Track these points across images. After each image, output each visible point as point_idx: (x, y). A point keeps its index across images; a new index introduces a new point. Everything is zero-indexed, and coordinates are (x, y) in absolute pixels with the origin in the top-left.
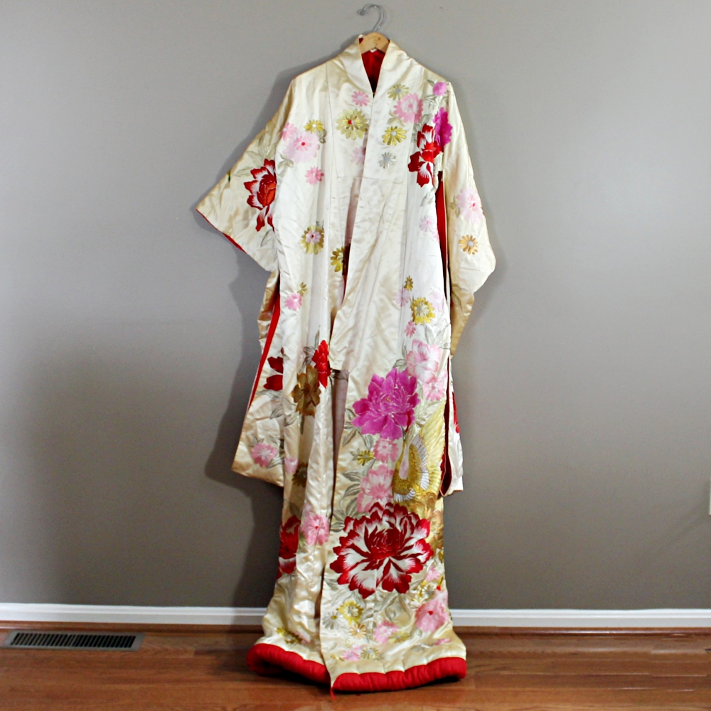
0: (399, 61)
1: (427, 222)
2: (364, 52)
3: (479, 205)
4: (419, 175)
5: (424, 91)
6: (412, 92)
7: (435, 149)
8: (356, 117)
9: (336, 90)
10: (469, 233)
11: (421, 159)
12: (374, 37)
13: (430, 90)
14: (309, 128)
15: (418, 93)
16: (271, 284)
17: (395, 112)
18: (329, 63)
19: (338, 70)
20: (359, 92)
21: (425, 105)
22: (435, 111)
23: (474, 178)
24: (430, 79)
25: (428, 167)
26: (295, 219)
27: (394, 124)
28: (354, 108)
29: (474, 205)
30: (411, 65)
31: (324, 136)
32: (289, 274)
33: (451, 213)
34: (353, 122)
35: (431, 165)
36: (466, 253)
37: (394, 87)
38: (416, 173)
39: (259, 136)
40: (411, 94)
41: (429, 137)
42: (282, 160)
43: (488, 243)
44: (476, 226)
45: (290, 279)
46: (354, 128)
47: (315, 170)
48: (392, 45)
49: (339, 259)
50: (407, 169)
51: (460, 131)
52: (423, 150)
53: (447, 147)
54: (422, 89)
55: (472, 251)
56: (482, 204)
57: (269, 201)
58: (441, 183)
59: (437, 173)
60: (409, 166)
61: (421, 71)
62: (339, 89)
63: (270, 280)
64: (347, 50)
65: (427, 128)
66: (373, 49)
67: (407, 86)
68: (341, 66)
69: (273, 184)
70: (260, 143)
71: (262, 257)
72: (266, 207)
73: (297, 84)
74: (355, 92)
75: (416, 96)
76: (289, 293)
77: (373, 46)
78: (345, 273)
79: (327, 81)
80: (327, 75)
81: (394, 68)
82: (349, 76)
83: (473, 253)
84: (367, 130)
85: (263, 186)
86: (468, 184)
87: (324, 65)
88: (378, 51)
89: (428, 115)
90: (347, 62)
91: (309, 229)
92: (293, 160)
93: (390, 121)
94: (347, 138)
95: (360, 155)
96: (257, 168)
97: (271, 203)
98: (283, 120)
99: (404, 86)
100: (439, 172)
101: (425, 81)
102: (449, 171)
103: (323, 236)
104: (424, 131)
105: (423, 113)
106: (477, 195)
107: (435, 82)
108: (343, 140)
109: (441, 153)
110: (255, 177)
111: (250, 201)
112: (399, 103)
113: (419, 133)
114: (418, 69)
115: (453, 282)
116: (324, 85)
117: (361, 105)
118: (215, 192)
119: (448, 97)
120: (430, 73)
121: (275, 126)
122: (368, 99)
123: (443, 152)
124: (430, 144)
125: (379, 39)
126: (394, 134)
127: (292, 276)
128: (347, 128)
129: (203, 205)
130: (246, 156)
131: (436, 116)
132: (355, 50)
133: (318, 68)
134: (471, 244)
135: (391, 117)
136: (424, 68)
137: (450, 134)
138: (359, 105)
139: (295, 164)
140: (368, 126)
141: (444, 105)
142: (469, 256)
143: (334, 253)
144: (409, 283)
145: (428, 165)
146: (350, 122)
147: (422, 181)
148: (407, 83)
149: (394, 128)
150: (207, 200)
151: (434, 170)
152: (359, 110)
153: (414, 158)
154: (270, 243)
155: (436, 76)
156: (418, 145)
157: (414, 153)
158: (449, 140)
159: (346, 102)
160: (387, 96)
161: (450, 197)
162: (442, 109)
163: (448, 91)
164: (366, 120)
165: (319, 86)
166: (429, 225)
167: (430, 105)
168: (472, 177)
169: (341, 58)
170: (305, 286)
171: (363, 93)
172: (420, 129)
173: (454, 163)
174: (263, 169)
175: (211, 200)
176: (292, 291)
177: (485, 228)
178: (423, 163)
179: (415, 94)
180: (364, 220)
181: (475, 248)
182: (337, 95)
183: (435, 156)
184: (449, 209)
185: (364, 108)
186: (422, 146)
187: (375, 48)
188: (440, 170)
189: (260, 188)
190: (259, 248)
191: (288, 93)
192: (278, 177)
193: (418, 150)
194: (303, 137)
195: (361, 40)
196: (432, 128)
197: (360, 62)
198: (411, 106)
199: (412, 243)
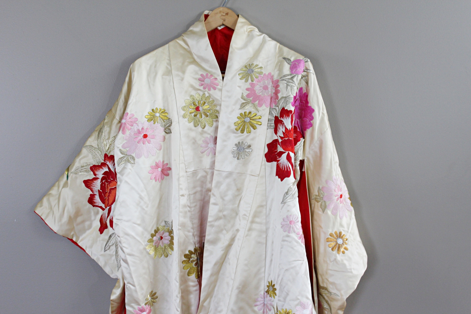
0: (250, 37)
1: (291, 222)
2: (210, 29)
3: (346, 195)
4: (278, 166)
5: (280, 70)
6: (266, 72)
7: (295, 135)
8: (205, 103)
9: (180, 74)
10: (336, 229)
11: (280, 149)
12: (220, 12)
13: (286, 69)
14: (152, 118)
15: (272, 74)
16: (116, 294)
17: (248, 96)
18: (171, 43)
19: (182, 51)
20: (207, 75)
21: (282, 86)
22: (294, 92)
23: (340, 165)
24: (286, 57)
25: (289, 158)
26: (139, 222)
27: (248, 108)
28: (201, 93)
29: (341, 196)
30: (264, 42)
31: (170, 126)
32: (134, 286)
33: (316, 208)
34: (200, 109)
35: (292, 155)
36: (335, 252)
37: (246, 67)
38: (275, 163)
39: (98, 128)
40: (265, 74)
41: (288, 123)
42: (122, 156)
43: (359, 239)
44: (345, 221)
45: (136, 291)
46: (203, 116)
47: (161, 165)
48: (241, 20)
49: (192, 262)
50: (265, 159)
51: (323, 114)
52: (281, 138)
53: (308, 133)
54: (277, 68)
55: (342, 249)
56: (349, 194)
57: (110, 202)
58: (302, 174)
59: (298, 163)
60: (266, 155)
61: (276, 48)
62: (184, 72)
63: (114, 291)
64: (191, 28)
65: (285, 112)
66: (220, 26)
67: (260, 65)
68: (186, 47)
69: (114, 182)
70: (99, 136)
71: (106, 264)
72: (108, 208)
73: (136, 69)
74: (202, 75)
75: (271, 76)
76: (136, 307)
77: (221, 23)
78: (199, 277)
79: (170, 64)
80: (169, 56)
81: (245, 46)
82: (195, 57)
83: (343, 253)
84: (217, 117)
85: (105, 184)
86: (334, 174)
87: (167, 46)
88: (227, 28)
89: (286, 97)
90: (191, 41)
91: (156, 232)
92: (134, 155)
93: (243, 106)
94: (195, 126)
95: (211, 145)
96: (97, 164)
97: (112, 204)
98: (122, 110)
99: (257, 65)
100: (301, 161)
101: (281, 58)
102: (311, 160)
103: (172, 238)
104: (282, 116)
105: (280, 95)
106: (344, 184)
107: (292, 59)
108: (190, 129)
109: (302, 140)
110: (95, 175)
111: (91, 201)
112: (252, 85)
113: (276, 118)
114: (272, 45)
115: (321, 284)
116: (167, 68)
117: (209, 90)
118: (54, 191)
119: (307, 76)
120: (286, 49)
121: (114, 117)
122: (216, 82)
123: (304, 138)
124: (290, 131)
125: (227, 14)
126: (248, 120)
127: (138, 287)
128: (195, 116)
129: (41, 206)
130: (84, 151)
131: (295, 97)
132: (201, 28)
133: (160, 49)
134: (340, 241)
135: (244, 101)
136: (278, 44)
137: (312, 118)
138: (207, 89)
139: (136, 159)
140: (218, 112)
141: (303, 85)
142: (339, 257)
143: (186, 256)
144: (271, 289)
145: (288, 154)
146: (197, 109)
147: (282, 174)
148: (261, 61)
149: (247, 114)
150: (45, 200)
151: (295, 160)
152: (207, 95)
153: (272, 146)
154: (113, 248)
155: (292, 52)
156: (276, 132)
157: (271, 141)
158: (311, 125)
159: (192, 86)
160: (238, 77)
161: (314, 189)
162: (301, 89)
163: (307, 69)
164: (215, 105)
165: (161, 70)
166: (292, 225)
167: (287, 85)
168: (338, 164)
169: (185, 38)
170: (155, 293)
171: (212, 75)
172: (277, 113)
173: (317, 150)
174: (103, 164)
175: (48, 200)
176: (139, 305)
177: (354, 221)
178: (283, 153)
179: (270, 74)
180: (218, 218)
181: (345, 246)
182: (182, 79)
183: (295, 144)
184: (313, 202)
185: (212, 92)
186: (280, 134)
187: (223, 25)
188: (301, 158)
189: (101, 185)
190: (103, 252)
191: (127, 79)
192: (118, 176)
193: (275, 137)
194: (145, 128)
195: (206, 16)
196: (291, 111)
197: (206, 41)
198: (265, 88)
199: (273, 242)
